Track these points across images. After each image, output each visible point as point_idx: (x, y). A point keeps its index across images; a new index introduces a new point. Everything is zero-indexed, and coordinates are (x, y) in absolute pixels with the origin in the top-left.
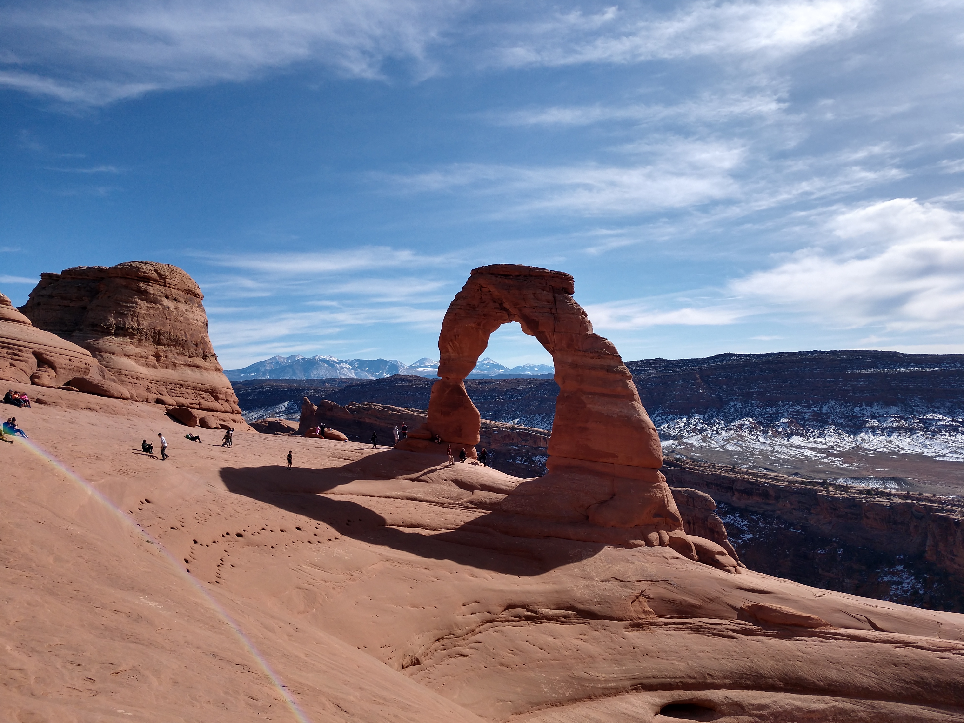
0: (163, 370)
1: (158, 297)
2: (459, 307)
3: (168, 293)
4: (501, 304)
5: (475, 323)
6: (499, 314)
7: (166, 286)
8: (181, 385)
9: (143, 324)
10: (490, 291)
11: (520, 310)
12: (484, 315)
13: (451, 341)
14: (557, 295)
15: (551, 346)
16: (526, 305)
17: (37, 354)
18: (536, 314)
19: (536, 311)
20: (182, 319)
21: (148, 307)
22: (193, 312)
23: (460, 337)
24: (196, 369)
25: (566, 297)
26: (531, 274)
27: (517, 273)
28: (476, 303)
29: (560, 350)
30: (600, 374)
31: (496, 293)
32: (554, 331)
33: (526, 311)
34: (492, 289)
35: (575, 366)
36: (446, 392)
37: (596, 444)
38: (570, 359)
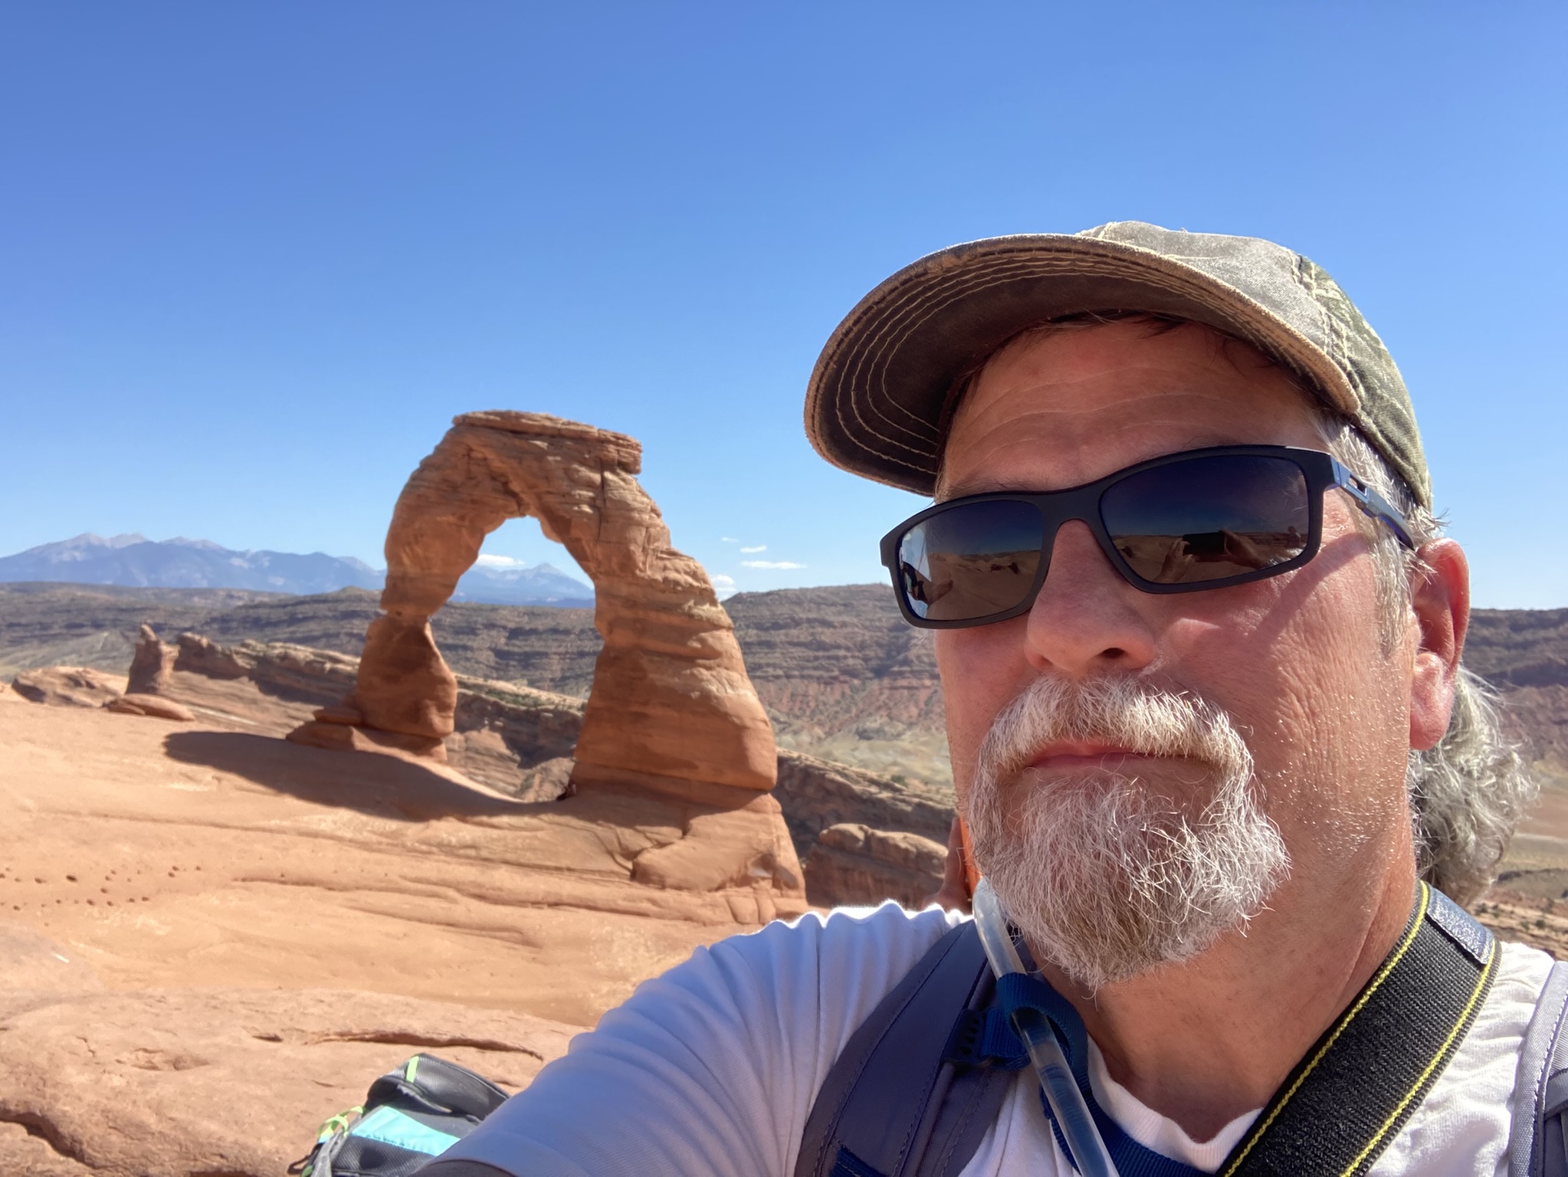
2: (426, 484)
4: (506, 484)
5: (453, 514)
6: (500, 502)
10: (485, 459)
11: (539, 497)
12: (473, 502)
13: (409, 544)
15: (592, 565)
16: (549, 490)
18: (567, 506)
19: (567, 501)
25: (624, 480)
26: (563, 433)
27: (537, 430)
28: (458, 478)
29: (607, 574)
30: (675, 620)
31: (497, 463)
32: (597, 540)
33: (550, 500)
34: (490, 455)
35: (631, 603)
36: (397, 637)
37: (662, 743)
38: (624, 590)
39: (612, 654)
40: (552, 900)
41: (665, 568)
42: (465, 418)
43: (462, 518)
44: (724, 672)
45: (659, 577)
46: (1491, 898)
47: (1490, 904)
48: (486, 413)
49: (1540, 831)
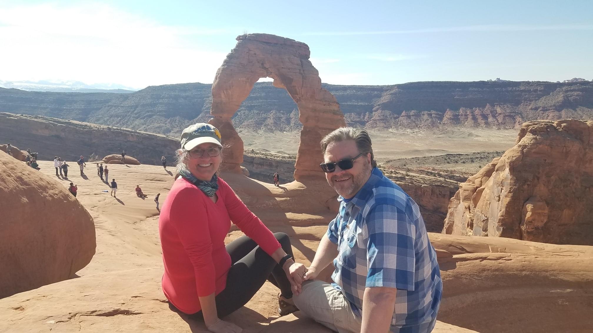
2: (232, 65)
4: (262, 64)
5: (245, 77)
6: (261, 72)
10: (255, 54)
11: (278, 70)
12: (252, 72)
13: (226, 90)
14: (303, 60)
15: (299, 96)
19: (291, 71)
23: (234, 87)
28: (245, 62)
29: (305, 99)
30: (329, 116)
31: (261, 56)
32: (302, 87)
33: (284, 71)
34: (258, 52)
38: (311, 105)
43: (248, 79)
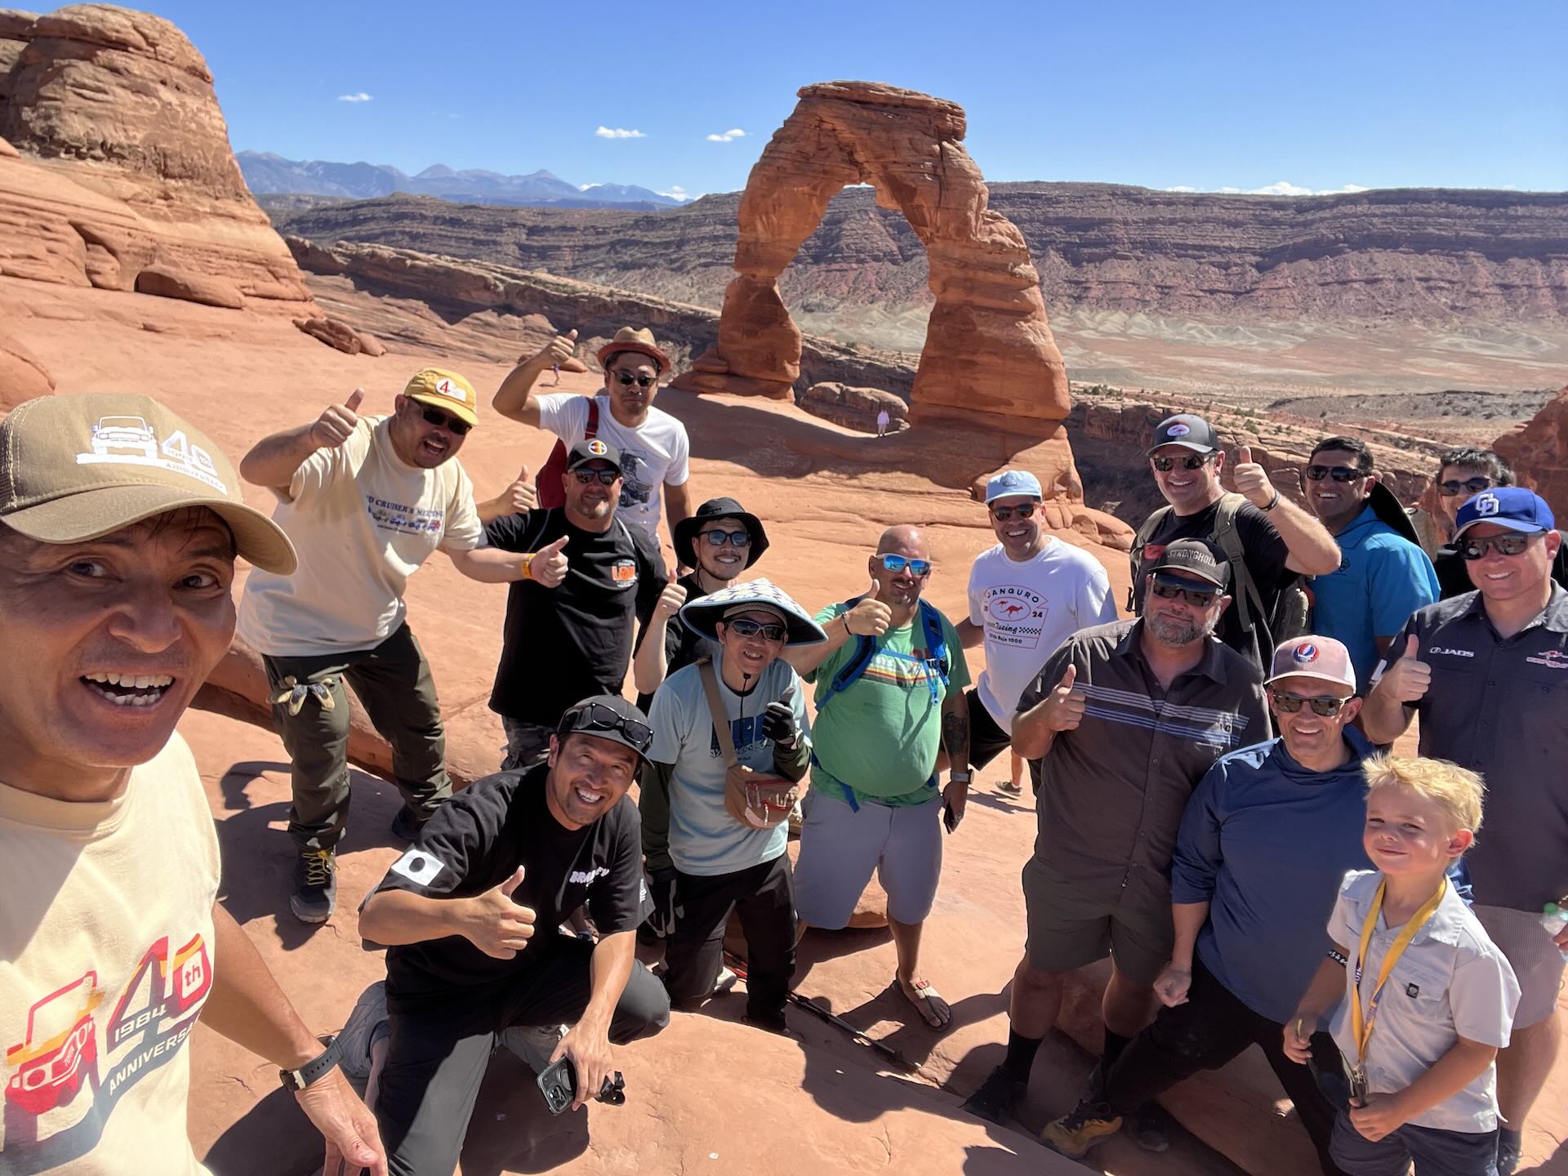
0: (180, 225)
1: (152, 85)
2: (783, 156)
3: (164, 75)
4: (851, 154)
5: (808, 185)
6: (847, 171)
7: (157, 59)
8: (216, 252)
9: (135, 137)
10: (834, 130)
11: (885, 167)
12: (825, 172)
13: (767, 213)
14: (945, 144)
15: (929, 231)
16: (896, 160)
17: (78, 227)
18: (913, 175)
19: (912, 170)
20: (193, 126)
21: (137, 103)
22: (208, 113)
23: (782, 208)
24: (231, 222)
25: (959, 148)
26: (906, 102)
27: (882, 100)
28: (810, 149)
29: (944, 238)
30: (1000, 278)
31: (846, 134)
32: (938, 208)
33: (896, 170)
34: (840, 126)
35: (964, 265)
36: (751, 299)
37: (986, 385)
38: (957, 253)
39: (945, 310)
40: (928, 519)
41: (991, 232)
42: (815, 89)
43: (815, 188)
44: (1036, 322)
45: (987, 240)
46: (1284, 421)
47: (1284, 426)
48: (835, 84)
49: (1301, 368)
